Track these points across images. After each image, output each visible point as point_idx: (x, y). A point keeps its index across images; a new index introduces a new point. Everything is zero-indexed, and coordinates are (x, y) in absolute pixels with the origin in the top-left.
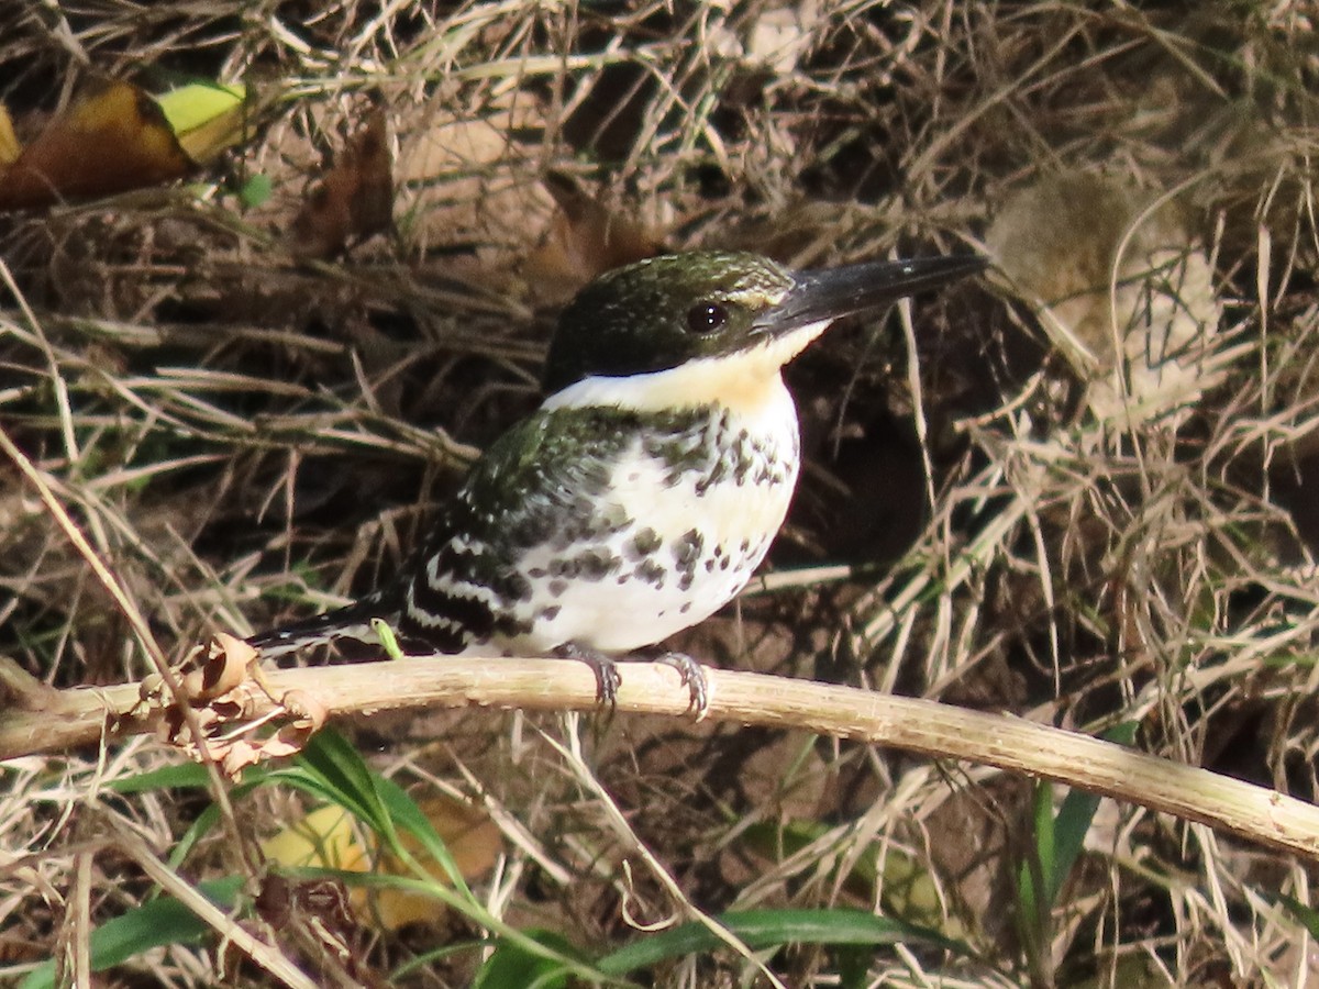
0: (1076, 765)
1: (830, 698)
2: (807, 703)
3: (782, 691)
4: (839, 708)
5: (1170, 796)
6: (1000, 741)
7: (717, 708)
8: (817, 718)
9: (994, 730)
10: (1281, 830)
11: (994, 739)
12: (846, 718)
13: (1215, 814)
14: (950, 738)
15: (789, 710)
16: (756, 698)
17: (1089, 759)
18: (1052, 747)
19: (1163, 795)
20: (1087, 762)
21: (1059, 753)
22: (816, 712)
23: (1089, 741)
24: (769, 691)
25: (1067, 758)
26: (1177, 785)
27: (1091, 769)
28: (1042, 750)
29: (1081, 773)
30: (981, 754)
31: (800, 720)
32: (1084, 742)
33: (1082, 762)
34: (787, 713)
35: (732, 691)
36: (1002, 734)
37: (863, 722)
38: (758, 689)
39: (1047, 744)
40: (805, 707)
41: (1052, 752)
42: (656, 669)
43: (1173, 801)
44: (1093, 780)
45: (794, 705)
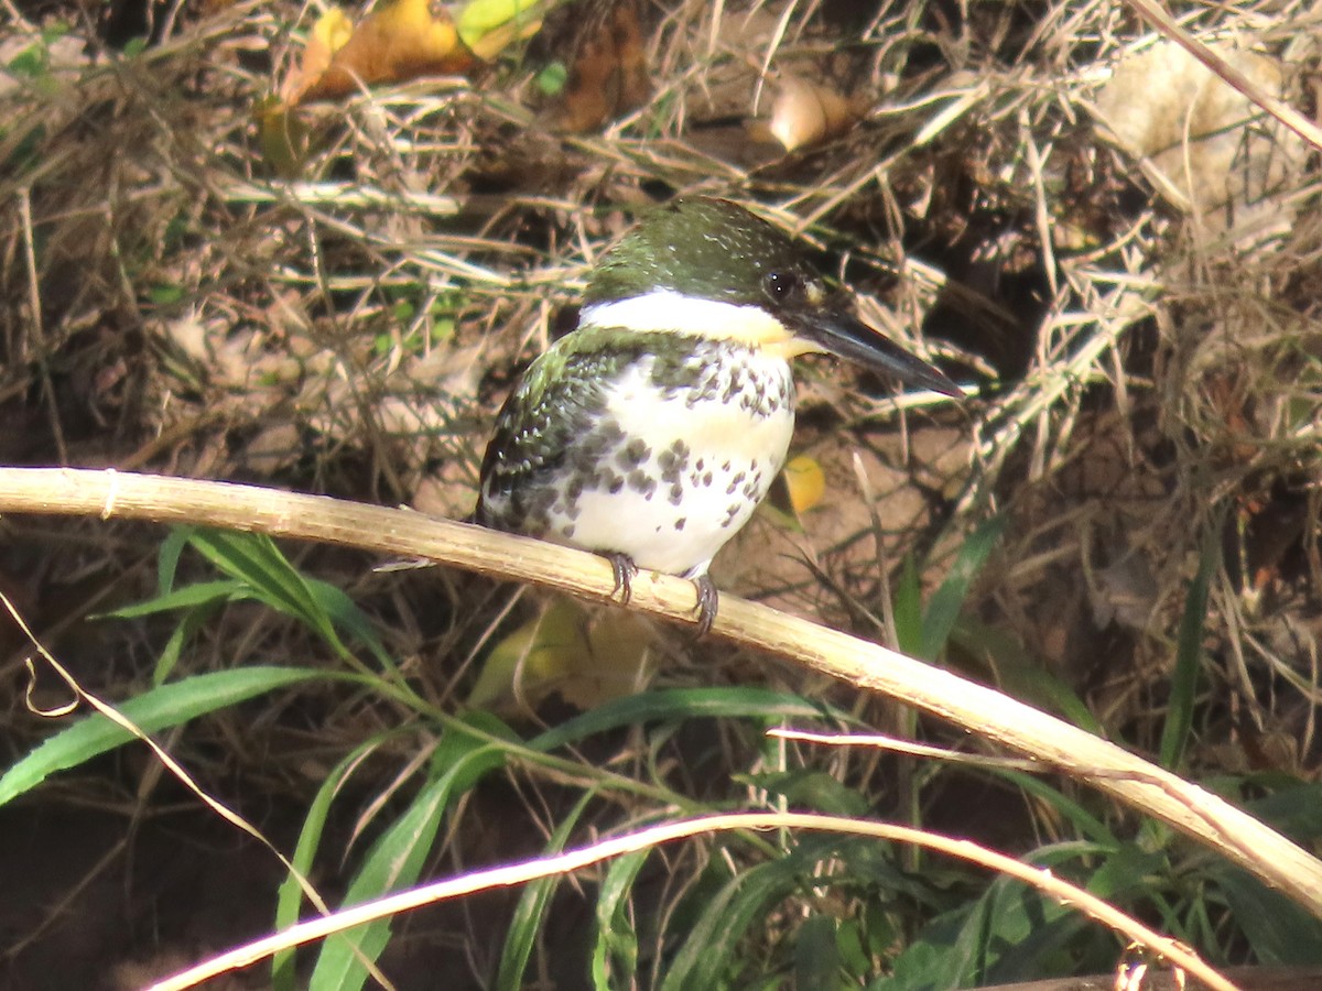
3: (185, 490)
4: (239, 505)
5: (557, 576)
6: (393, 531)
7: (122, 506)
8: (219, 514)
9: (388, 521)
10: (662, 603)
11: (388, 529)
12: (247, 513)
13: (599, 591)
14: (346, 528)
15: (192, 507)
16: (160, 497)
17: (478, 545)
18: (443, 536)
19: (550, 575)
20: (477, 548)
21: (450, 540)
22: (218, 508)
24: (174, 490)
25: (458, 545)
26: (562, 566)
27: (480, 554)
28: (433, 539)
29: (473, 558)
30: (376, 542)
31: (204, 515)
33: (472, 547)
34: (191, 510)
35: (138, 491)
36: (395, 525)
37: (263, 516)
38: (161, 489)
39: (439, 533)
41: (443, 540)
42: (64, 473)
43: (560, 580)
44: (483, 564)
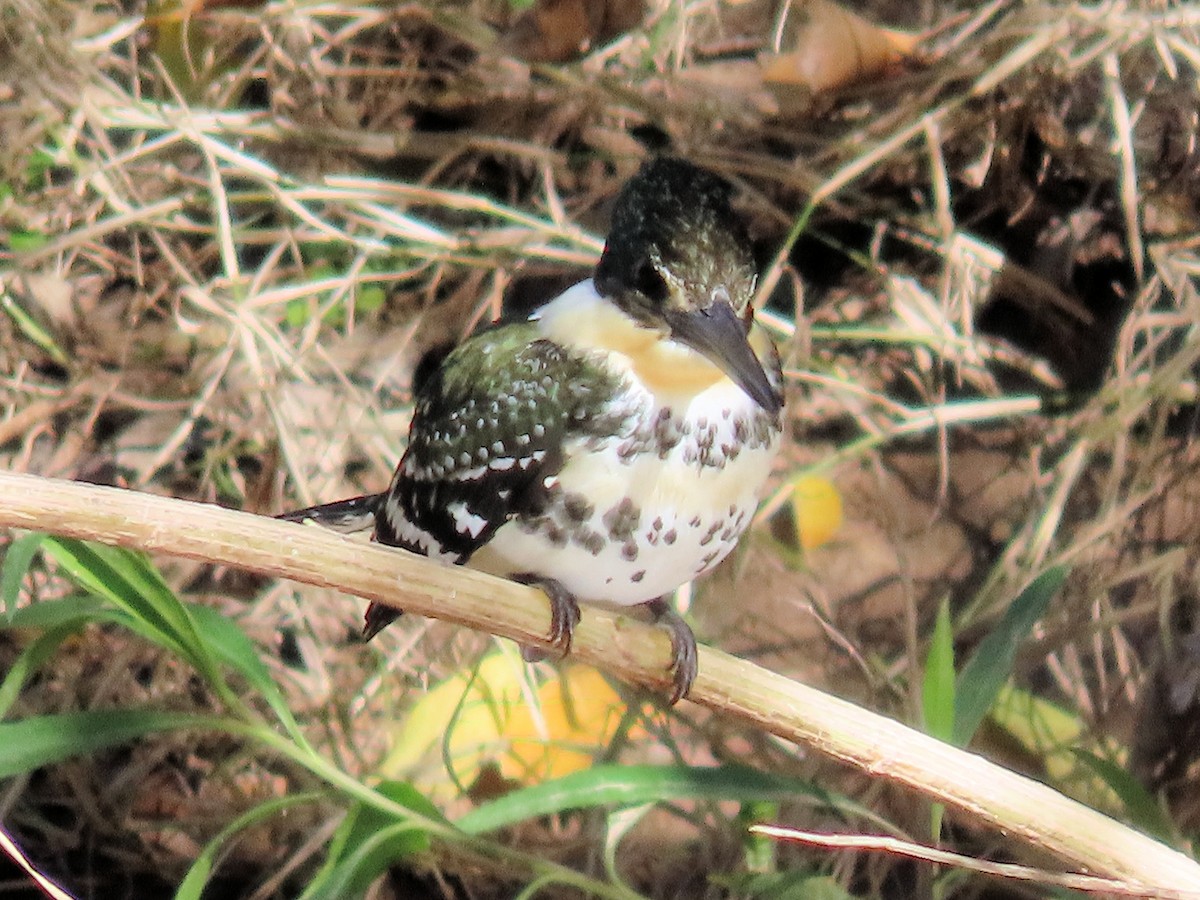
0: (387, 581)
1: (93, 500)
2: (65, 505)
4: (104, 512)
6: (296, 552)
8: (78, 522)
9: (290, 538)
10: (626, 658)
11: (289, 550)
12: (113, 522)
14: (236, 546)
15: (44, 511)
17: (402, 575)
20: (399, 578)
21: (366, 566)
22: (76, 514)
23: (404, 555)
24: (21, 490)
25: (375, 573)
27: (403, 586)
29: (394, 590)
30: (274, 565)
31: (57, 523)
32: (398, 556)
33: (394, 577)
34: (42, 516)
36: (298, 545)
37: (132, 527)
40: (62, 510)
45: (51, 507)
